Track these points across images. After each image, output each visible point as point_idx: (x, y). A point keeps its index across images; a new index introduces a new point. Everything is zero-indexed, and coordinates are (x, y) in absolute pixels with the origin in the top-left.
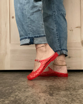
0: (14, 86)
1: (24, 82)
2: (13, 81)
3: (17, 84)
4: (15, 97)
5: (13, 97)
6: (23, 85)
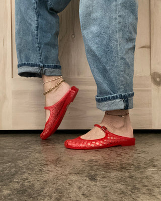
0: (19, 162)
1: (39, 152)
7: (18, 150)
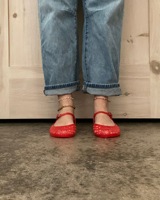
0: (17, 151)
1: (36, 142)
2: (16, 141)
3: (24, 147)
4: (18, 172)
5: (15, 172)
6: (34, 148)
7: (15, 139)
